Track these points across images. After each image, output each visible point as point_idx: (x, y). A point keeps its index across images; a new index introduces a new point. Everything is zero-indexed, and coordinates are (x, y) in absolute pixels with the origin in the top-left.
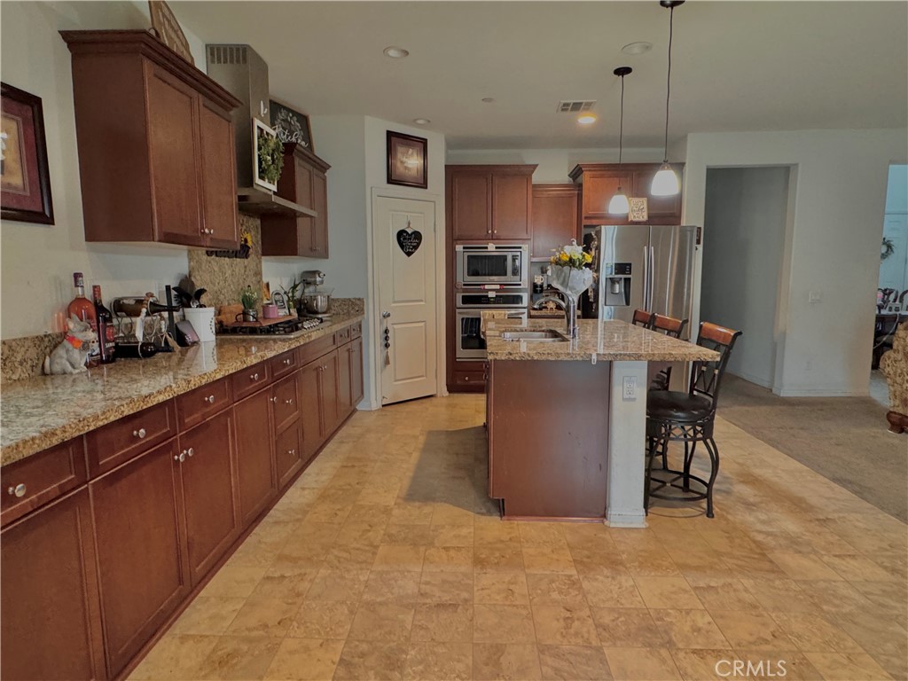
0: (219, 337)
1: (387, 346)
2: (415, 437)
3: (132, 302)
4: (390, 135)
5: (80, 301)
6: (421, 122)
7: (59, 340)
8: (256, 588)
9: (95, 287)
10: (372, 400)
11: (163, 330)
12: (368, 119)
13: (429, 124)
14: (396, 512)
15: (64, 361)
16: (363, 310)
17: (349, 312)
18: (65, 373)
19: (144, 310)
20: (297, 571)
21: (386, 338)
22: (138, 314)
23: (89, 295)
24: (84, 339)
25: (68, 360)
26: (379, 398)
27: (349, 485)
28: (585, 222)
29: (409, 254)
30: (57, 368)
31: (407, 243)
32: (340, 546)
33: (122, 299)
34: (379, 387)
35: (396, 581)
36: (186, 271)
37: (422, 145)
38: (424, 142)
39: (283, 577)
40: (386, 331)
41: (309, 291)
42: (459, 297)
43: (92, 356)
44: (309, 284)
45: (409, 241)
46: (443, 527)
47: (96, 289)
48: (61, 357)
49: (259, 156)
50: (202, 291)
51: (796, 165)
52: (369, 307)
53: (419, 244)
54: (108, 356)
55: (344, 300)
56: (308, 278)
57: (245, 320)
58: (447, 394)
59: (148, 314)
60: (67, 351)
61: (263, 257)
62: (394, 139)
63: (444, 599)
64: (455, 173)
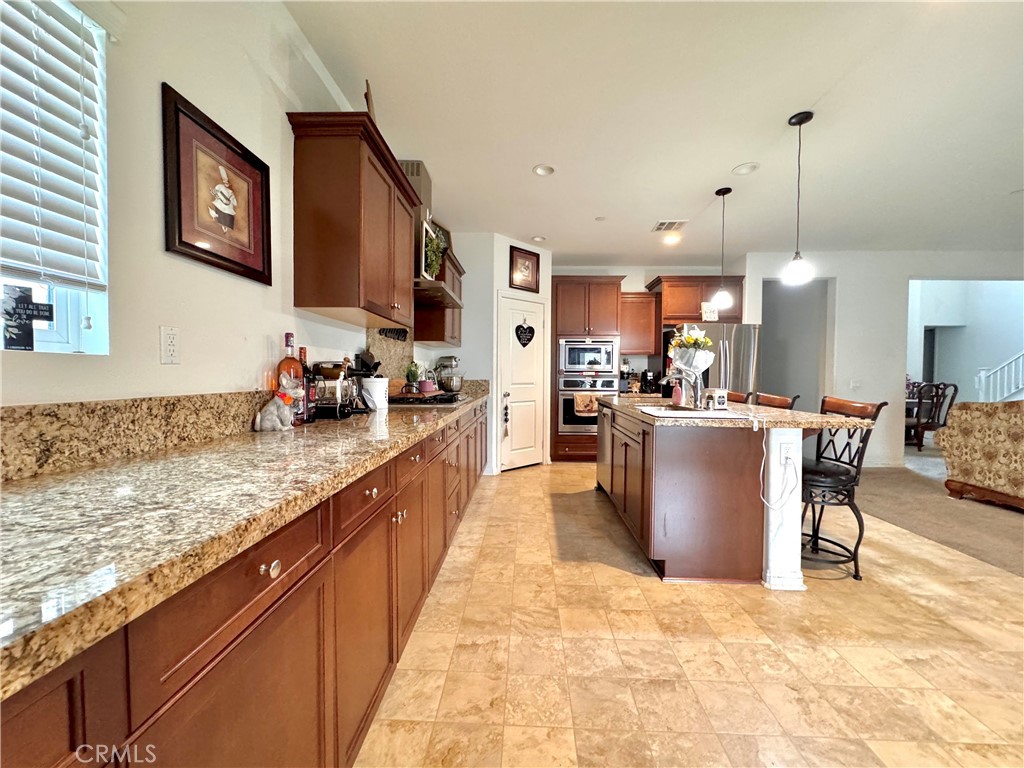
0: (392, 406)
1: (506, 420)
2: (542, 499)
3: (331, 366)
4: (513, 249)
5: (290, 359)
6: (537, 239)
7: (268, 397)
8: (452, 659)
9: (301, 349)
10: (494, 468)
11: (355, 394)
12: (497, 235)
13: (543, 243)
14: (557, 571)
15: (275, 418)
16: (488, 390)
17: (476, 392)
18: (274, 430)
19: (342, 374)
20: (488, 638)
21: (506, 414)
22: (336, 377)
23: (296, 355)
24: (294, 396)
25: (278, 417)
26: (499, 465)
27: (502, 544)
28: (664, 322)
29: (524, 345)
30: (268, 425)
31: (523, 336)
32: (519, 608)
33: (320, 363)
34: (500, 454)
35: (594, 651)
36: (364, 346)
37: (535, 258)
38: (537, 256)
39: (474, 645)
40: (506, 408)
41: (445, 373)
42: (562, 380)
43: (297, 414)
44: (446, 367)
45: (525, 334)
46: (610, 588)
47: (302, 350)
48: (272, 413)
49: (426, 252)
50: (379, 364)
51: (834, 279)
52: (493, 388)
53: (532, 337)
54: (309, 416)
55: (472, 381)
56: (443, 364)
57: (410, 392)
58: (550, 462)
59: (345, 378)
60: (278, 408)
61: (415, 343)
62: (515, 253)
63: (654, 674)
64: (557, 282)
